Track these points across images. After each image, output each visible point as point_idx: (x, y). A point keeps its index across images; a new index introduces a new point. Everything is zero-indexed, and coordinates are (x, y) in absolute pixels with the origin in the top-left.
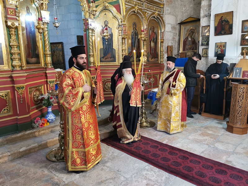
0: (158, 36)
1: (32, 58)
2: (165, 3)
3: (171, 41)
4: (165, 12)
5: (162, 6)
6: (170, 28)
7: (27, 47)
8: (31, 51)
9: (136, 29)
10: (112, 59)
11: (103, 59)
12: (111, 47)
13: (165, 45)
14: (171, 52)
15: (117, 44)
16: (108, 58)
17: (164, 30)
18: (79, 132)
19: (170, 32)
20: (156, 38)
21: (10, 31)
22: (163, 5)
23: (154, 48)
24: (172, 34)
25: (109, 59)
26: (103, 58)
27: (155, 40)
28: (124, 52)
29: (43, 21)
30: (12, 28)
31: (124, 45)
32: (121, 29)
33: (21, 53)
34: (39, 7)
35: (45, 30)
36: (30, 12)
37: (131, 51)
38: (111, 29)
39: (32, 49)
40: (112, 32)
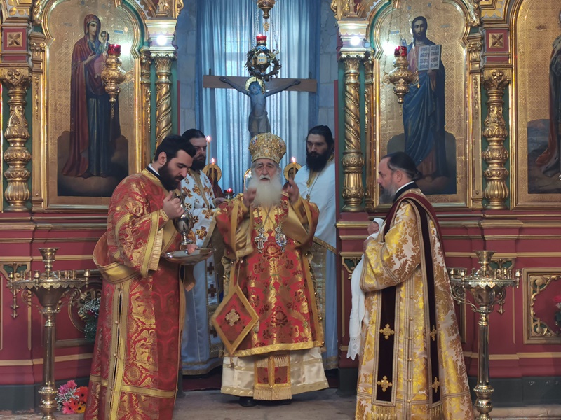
1: (88, 174)
8: (84, 156)
10: (438, 179)
12: (435, 127)
18: (145, 339)
28: (495, 145)
29: (153, 55)
30: (11, 84)
31: (494, 114)
32: (479, 43)
33: (35, 162)
34: (146, 8)
35: (160, 84)
36: (102, 29)
37: (547, 139)
38: (437, 47)
39: (94, 148)
40: (441, 62)
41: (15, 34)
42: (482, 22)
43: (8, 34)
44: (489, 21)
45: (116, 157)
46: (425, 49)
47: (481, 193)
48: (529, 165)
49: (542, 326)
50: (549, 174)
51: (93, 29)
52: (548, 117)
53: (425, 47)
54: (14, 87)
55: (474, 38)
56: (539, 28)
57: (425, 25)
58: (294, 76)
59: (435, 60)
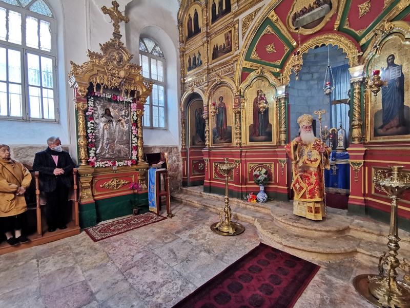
1: (259, 136)
7: (252, 127)
8: (257, 130)
10: (400, 128)
11: (380, 131)
12: (398, 104)
16: (392, 128)
25: (394, 130)
26: (382, 127)
29: (279, 98)
33: (242, 133)
35: (282, 106)
36: (263, 93)
38: (400, 66)
39: (260, 128)
40: (402, 73)
46: (393, 69)
53: (393, 68)
54: (237, 114)
57: (393, 58)
59: (399, 72)
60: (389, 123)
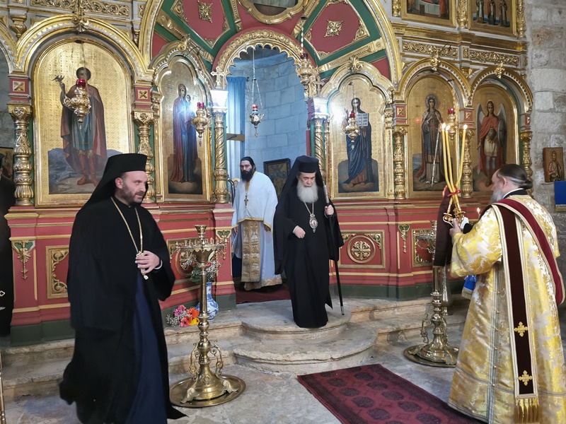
0: (509, 124)
1: (183, 181)
2: (529, 39)
3: (557, 136)
4: (532, 62)
5: (520, 49)
6: (551, 102)
7: (172, 159)
8: (181, 169)
9: (435, 110)
10: (368, 184)
12: (366, 156)
13: (536, 146)
14: (557, 165)
15: (382, 149)
16: (359, 183)
17: (530, 108)
19: (551, 111)
20: (504, 131)
21: (139, 130)
22: (525, 45)
23: (495, 155)
24: (558, 118)
25: (362, 186)
27: (499, 136)
28: (399, 166)
29: (214, 111)
30: (142, 123)
31: (399, 150)
32: (391, 113)
33: (157, 172)
34: (209, 83)
35: (217, 128)
36: (187, 94)
37: (421, 164)
38: (367, 114)
39: (185, 165)
40: (369, 123)
41: (143, 91)
42: (393, 102)
43: (139, 91)
44: (397, 101)
45: (196, 171)
47: (393, 191)
48: (414, 177)
49: (420, 258)
50: (422, 181)
51: (183, 93)
52: (421, 152)
53: (359, 114)
54: (143, 125)
55: (389, 110)
56: (417, 106)
57: (359, 102)
58: (232, 132)
59: (365, 121)
60: (357, 178)
